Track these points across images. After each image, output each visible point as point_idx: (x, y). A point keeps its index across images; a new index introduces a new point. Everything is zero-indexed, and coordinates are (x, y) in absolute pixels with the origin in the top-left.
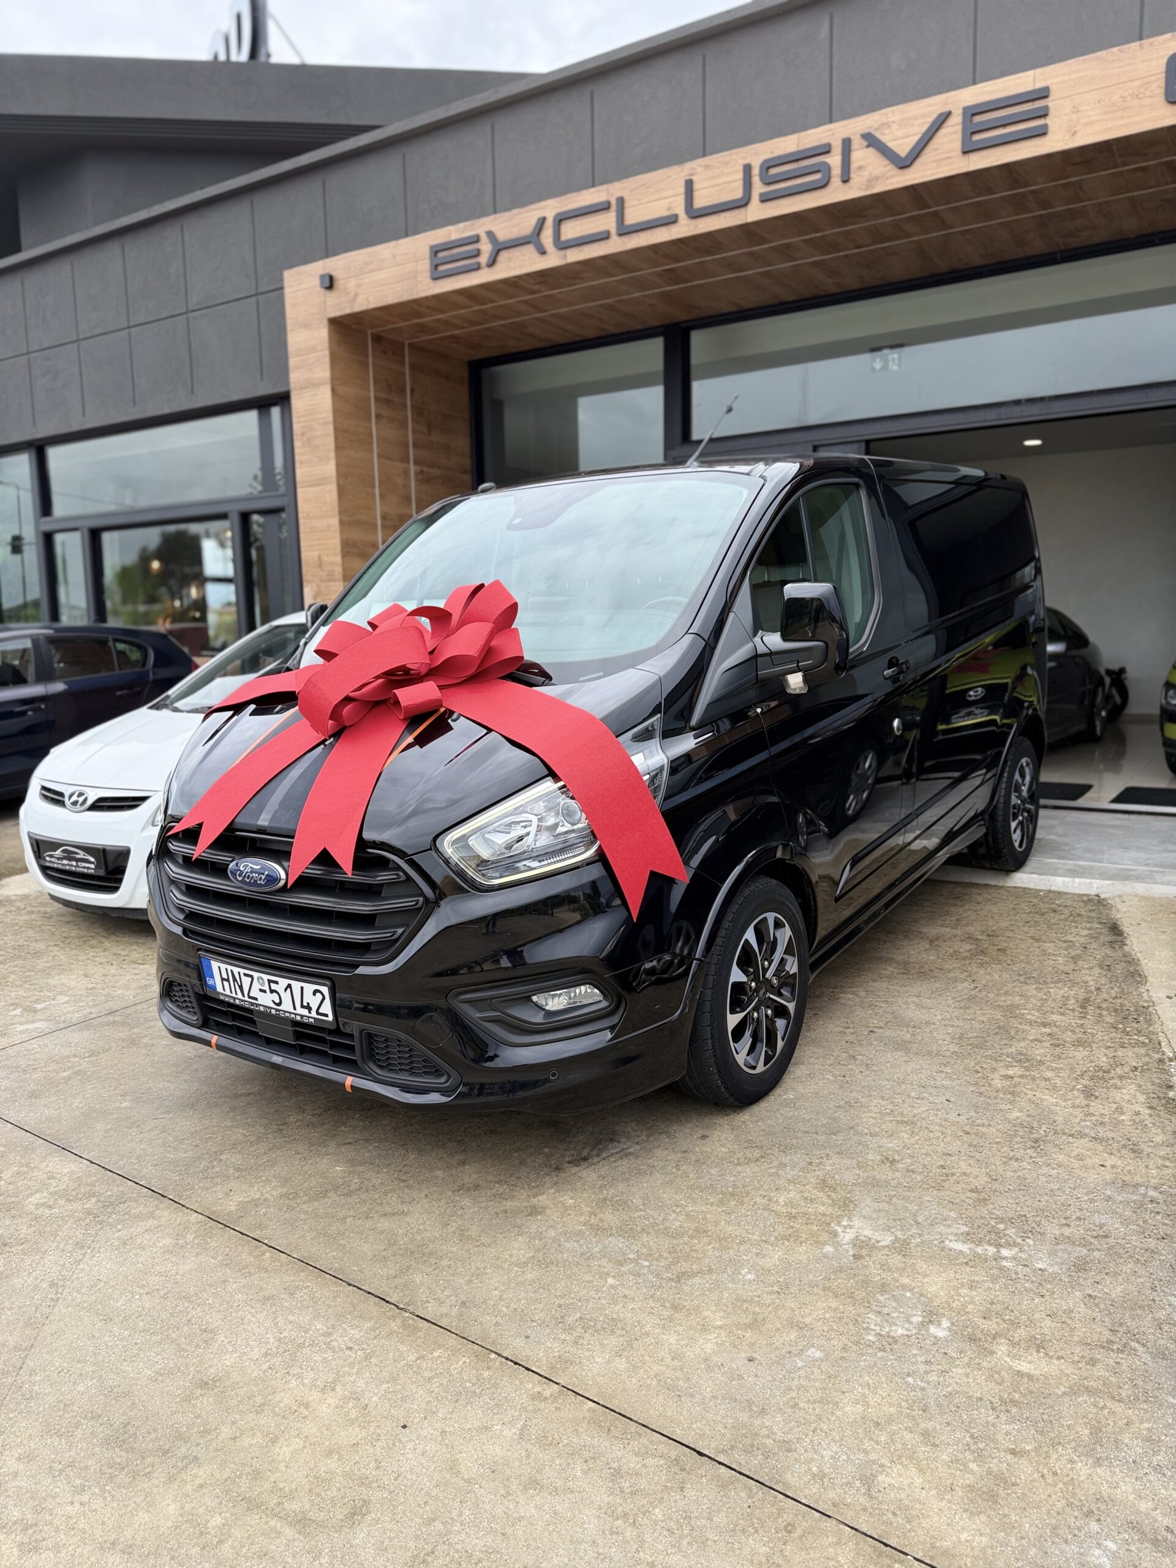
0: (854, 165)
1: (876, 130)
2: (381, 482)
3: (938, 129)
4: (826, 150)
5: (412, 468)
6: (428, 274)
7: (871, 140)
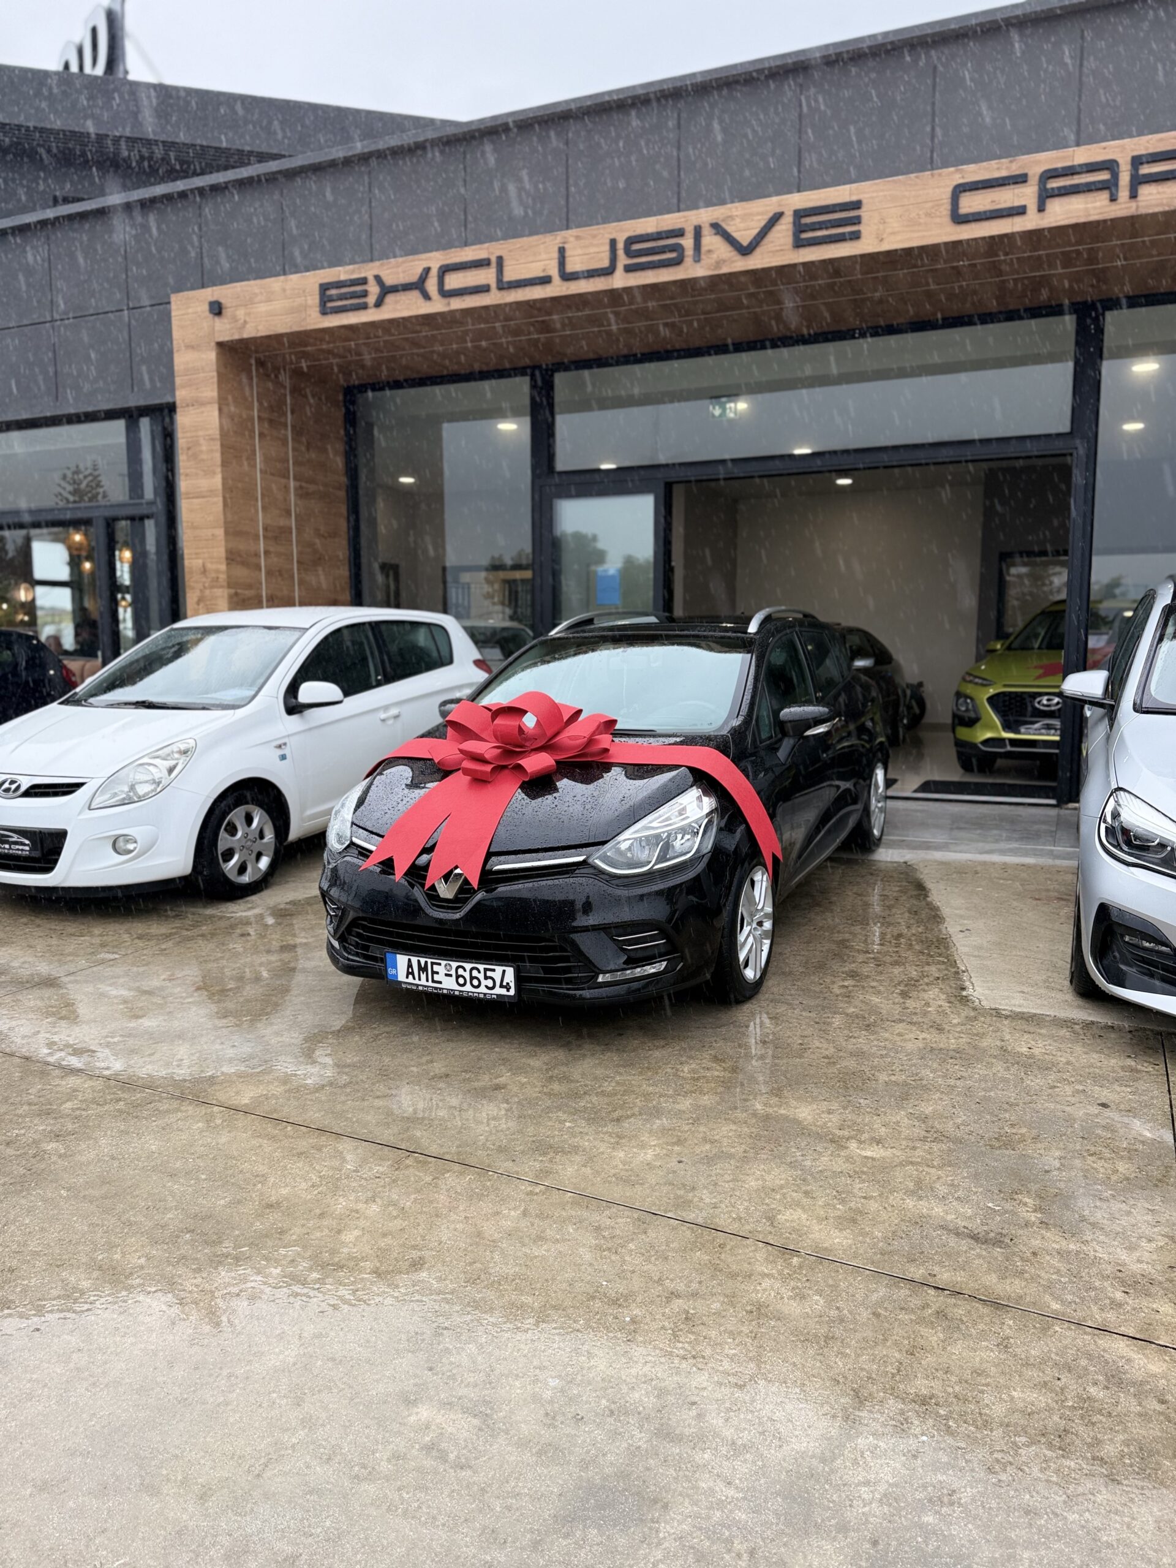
0: (704, 249)
1: (723, 220)
2: (263, 495)
3: (773, 225)
4: (680, 233)
5: (292, 484)
6: (318, 309)
7: (717, 228)
